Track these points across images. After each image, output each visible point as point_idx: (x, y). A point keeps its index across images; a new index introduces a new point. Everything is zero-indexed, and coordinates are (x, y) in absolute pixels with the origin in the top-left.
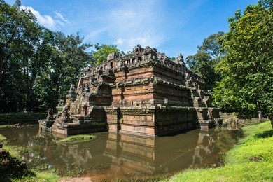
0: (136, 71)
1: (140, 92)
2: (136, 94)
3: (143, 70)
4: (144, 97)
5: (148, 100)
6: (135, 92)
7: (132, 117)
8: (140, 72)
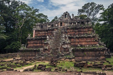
0: (82, 30)
1: (90, 41)
2: (88, 42)
3: (86, 30)
4: (93, 43)
5: (95, 44)
6: (87, 41)
7: (91, 53)
8: (84, 30)
